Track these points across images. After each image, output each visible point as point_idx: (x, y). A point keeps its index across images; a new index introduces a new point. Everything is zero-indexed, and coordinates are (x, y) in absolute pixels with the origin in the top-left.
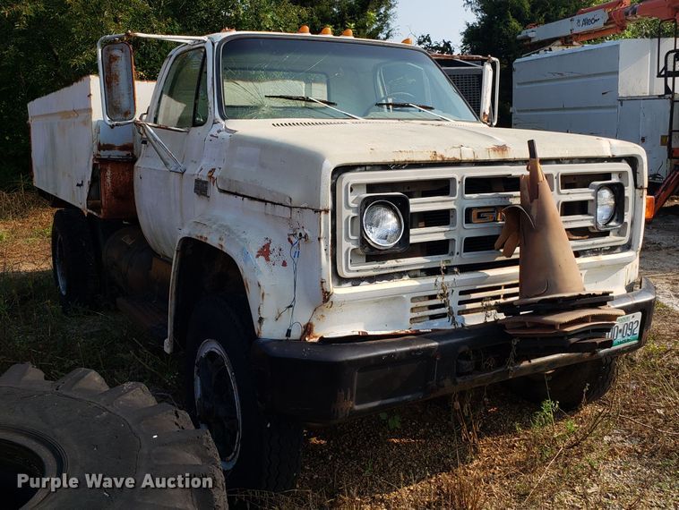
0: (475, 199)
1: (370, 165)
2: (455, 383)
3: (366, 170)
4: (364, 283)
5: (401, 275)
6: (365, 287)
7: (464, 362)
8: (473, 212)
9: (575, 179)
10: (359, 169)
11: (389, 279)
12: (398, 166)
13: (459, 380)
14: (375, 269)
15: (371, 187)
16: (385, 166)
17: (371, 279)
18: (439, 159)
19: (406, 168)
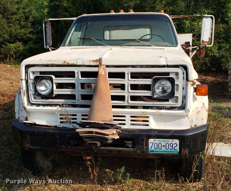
0: (85, 80)
1: (41, 65)
2: (67, 147)
3: (39, 67)
4: (41, 106)
5: (56, 105)
6: (41, 108)
7: (71, 141)
8: (85, 85)
9: (148, 75)
10: (37, 66)
11: (51, 106)
12: (52, 66)
13: (69, 147)
14: (42, 102)
15: (41, 73)
16: (47, 66)
17: (44, 105)
18: (66, 64)
19: (55, 67)
